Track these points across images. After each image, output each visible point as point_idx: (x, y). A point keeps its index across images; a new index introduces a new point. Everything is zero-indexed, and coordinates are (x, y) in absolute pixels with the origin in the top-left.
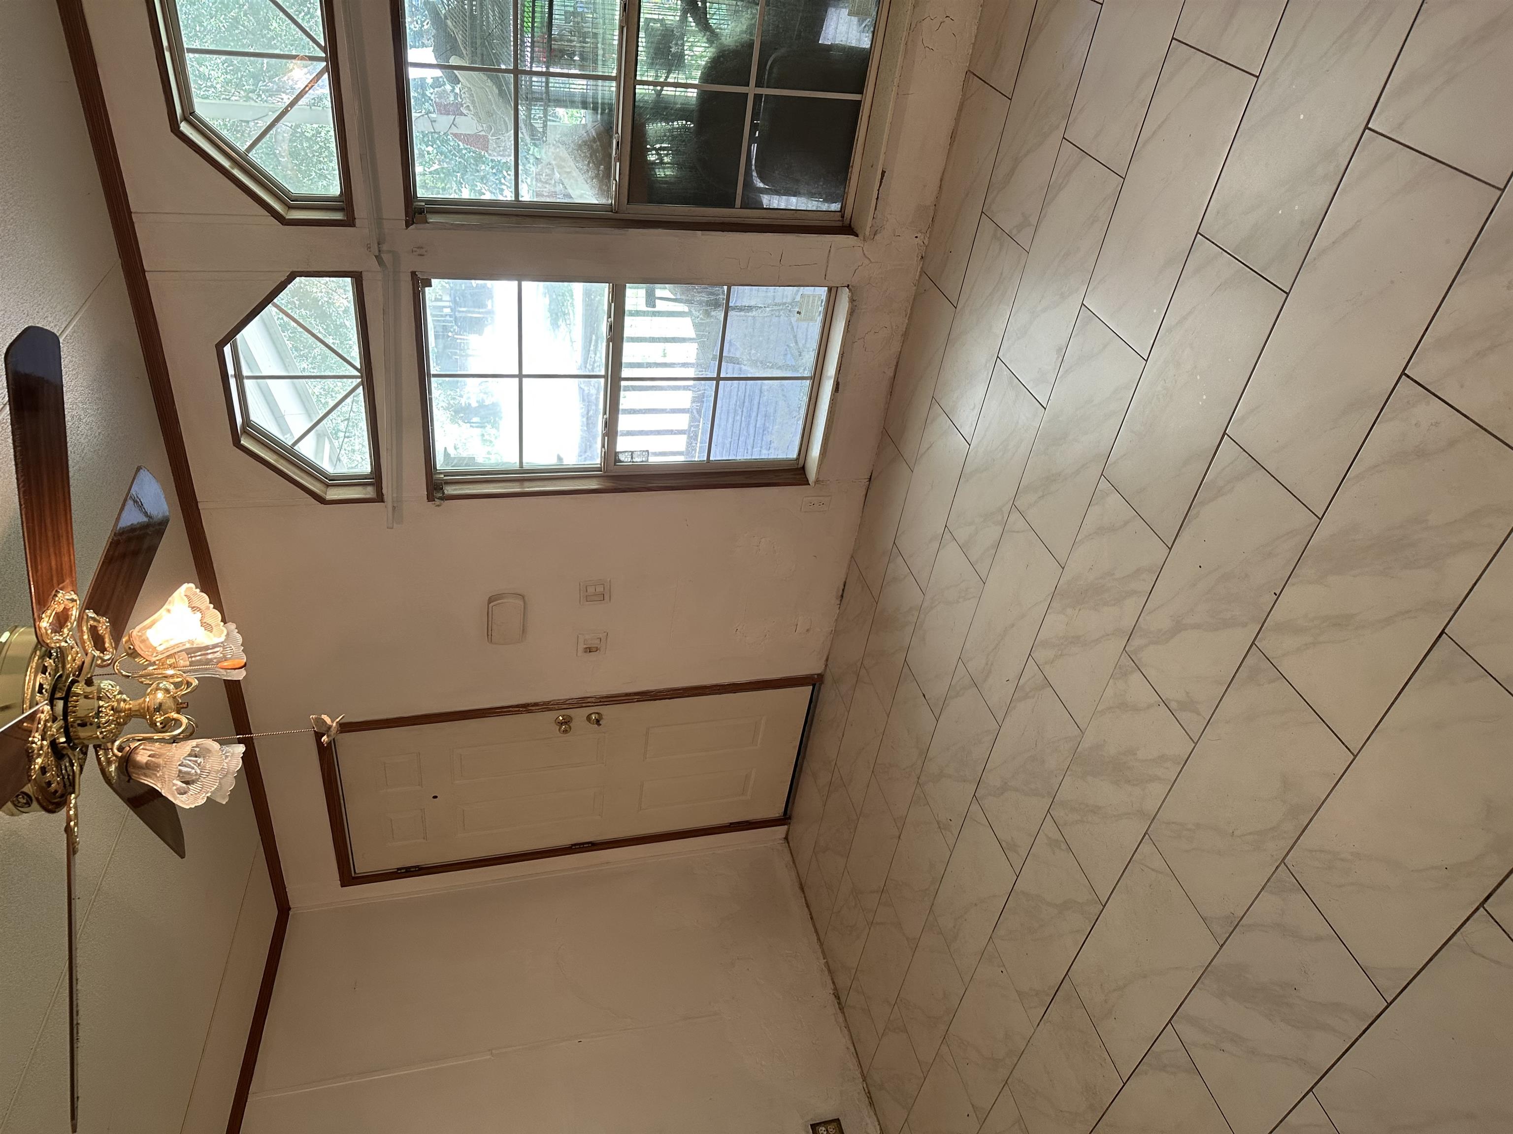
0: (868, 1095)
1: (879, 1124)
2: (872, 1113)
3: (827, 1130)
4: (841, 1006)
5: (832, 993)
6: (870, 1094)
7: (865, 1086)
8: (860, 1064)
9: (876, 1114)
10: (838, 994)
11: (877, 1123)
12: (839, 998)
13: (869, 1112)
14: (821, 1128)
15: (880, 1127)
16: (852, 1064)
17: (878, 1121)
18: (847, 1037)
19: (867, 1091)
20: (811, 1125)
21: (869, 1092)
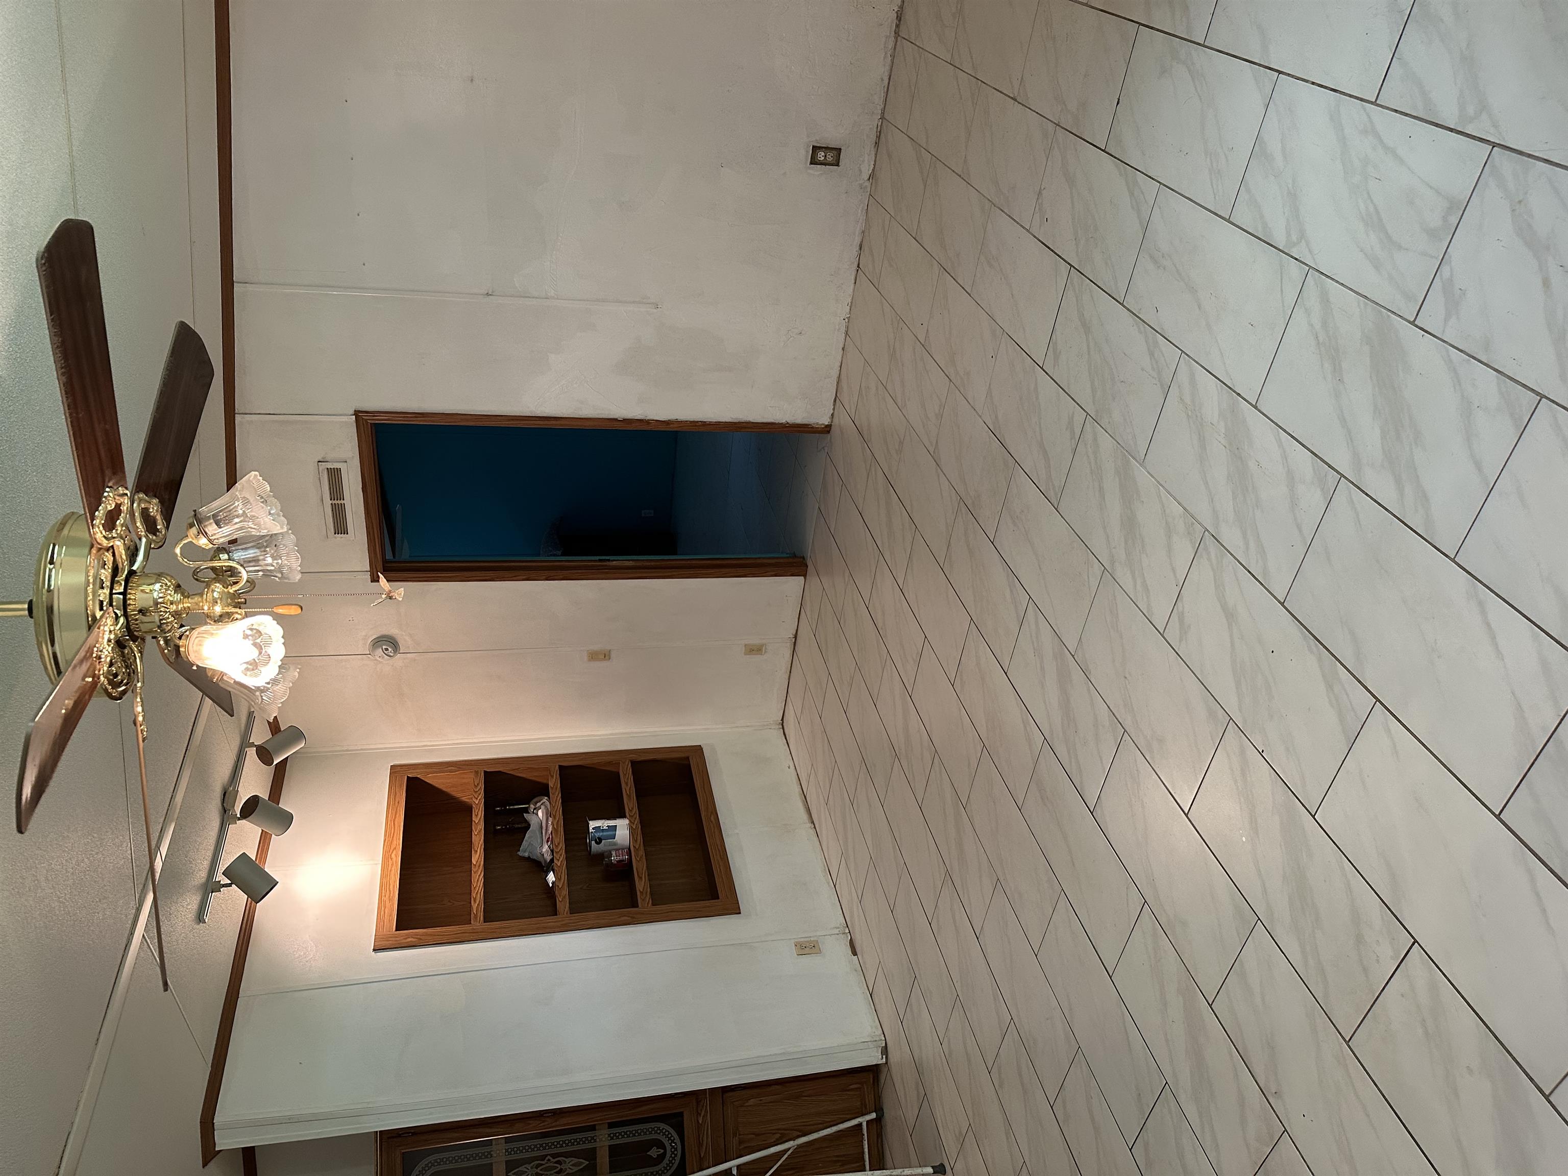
0: (878, 133)
1: (874, 165)
2: (873, 153)
3: (825, 156)
4: (897, 29)
5: (896, 10)
6: (880, 134)
7: (880, 124)
8: (886, 101)
9: (876, 154)
10: (901, 14)
11: (873, 163)
12: (900, 20)
13: (870, 151)
14: (821, 153)
15: (874, 167)
16: (878, 100)
17: (875, 161)
18: (888, 68)
19: (879, 130)
20: (813, 147)
21: (880, 132)
